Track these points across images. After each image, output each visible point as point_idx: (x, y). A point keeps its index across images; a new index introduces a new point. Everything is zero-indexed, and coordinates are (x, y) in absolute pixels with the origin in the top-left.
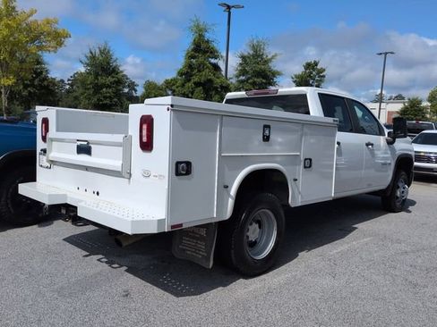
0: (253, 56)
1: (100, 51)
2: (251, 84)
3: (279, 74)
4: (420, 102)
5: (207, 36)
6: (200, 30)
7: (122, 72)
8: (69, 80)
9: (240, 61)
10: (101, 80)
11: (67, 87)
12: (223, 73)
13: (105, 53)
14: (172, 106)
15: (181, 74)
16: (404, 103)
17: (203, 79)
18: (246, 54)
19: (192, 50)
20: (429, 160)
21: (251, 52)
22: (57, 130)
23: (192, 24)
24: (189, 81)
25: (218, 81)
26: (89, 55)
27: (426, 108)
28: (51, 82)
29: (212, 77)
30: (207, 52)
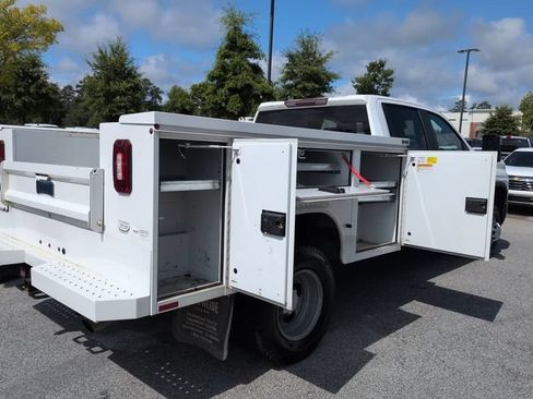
0: (303, 54)
1: (112, 49)
2: (300, 89)
3: (336, 77)
4: (510, 111)
5: (245, 29)
6: (235, 22)
7: (140, 75)
8: (78, 86)
9: (286, 61)
10: (114, 86)
11: (76, 95)
12: (266, 76)
13: (118, 51)
14: (157, 126)
15: (212, 78)
16: (490, 113)
17: (239, 84)
18: (294, 52)
19: (226, 47)
20: (524, 186)
21: (301, 50)
22: (15, 159)
23: (225, 14)
24: (222, 86)
25: (259, 86)
26: (99, 55)
27: (517, 118)
28: (51, 89)
29: (251, 81)
30: (244, 49)
